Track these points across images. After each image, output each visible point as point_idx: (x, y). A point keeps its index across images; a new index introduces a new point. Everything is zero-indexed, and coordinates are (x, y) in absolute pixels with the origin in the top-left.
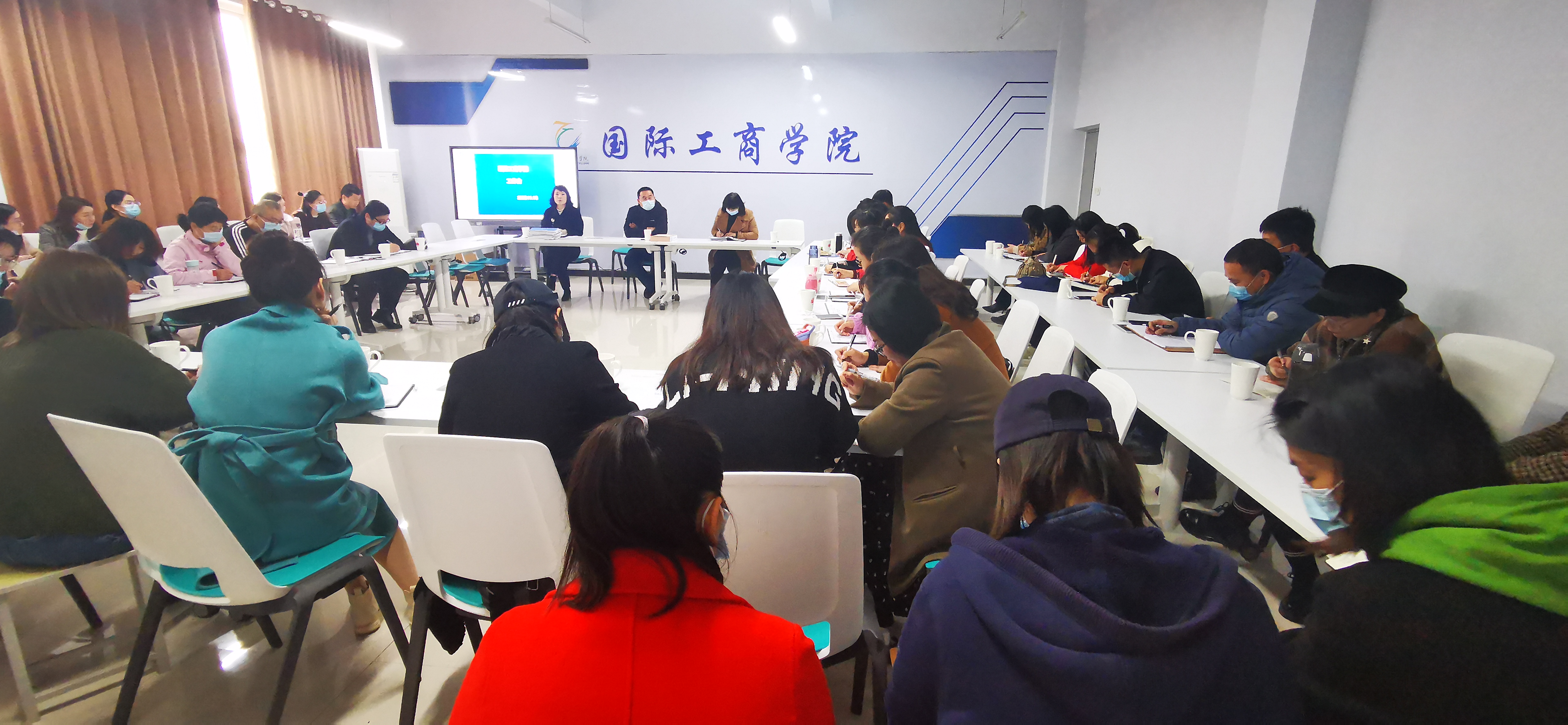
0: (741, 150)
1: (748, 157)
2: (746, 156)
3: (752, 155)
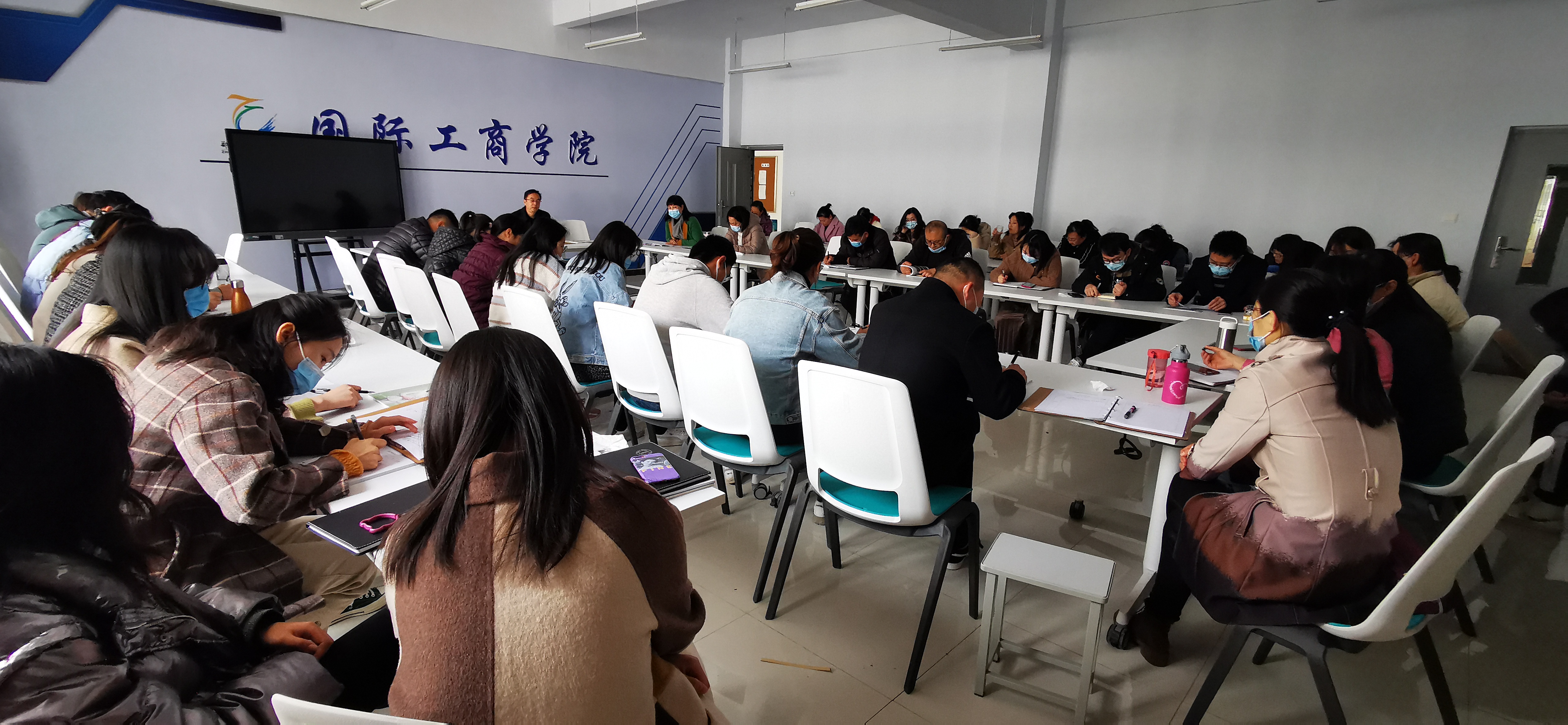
0: (488, 149)
1: (496, 157)
2: (494, 154)
3: (500, 154)
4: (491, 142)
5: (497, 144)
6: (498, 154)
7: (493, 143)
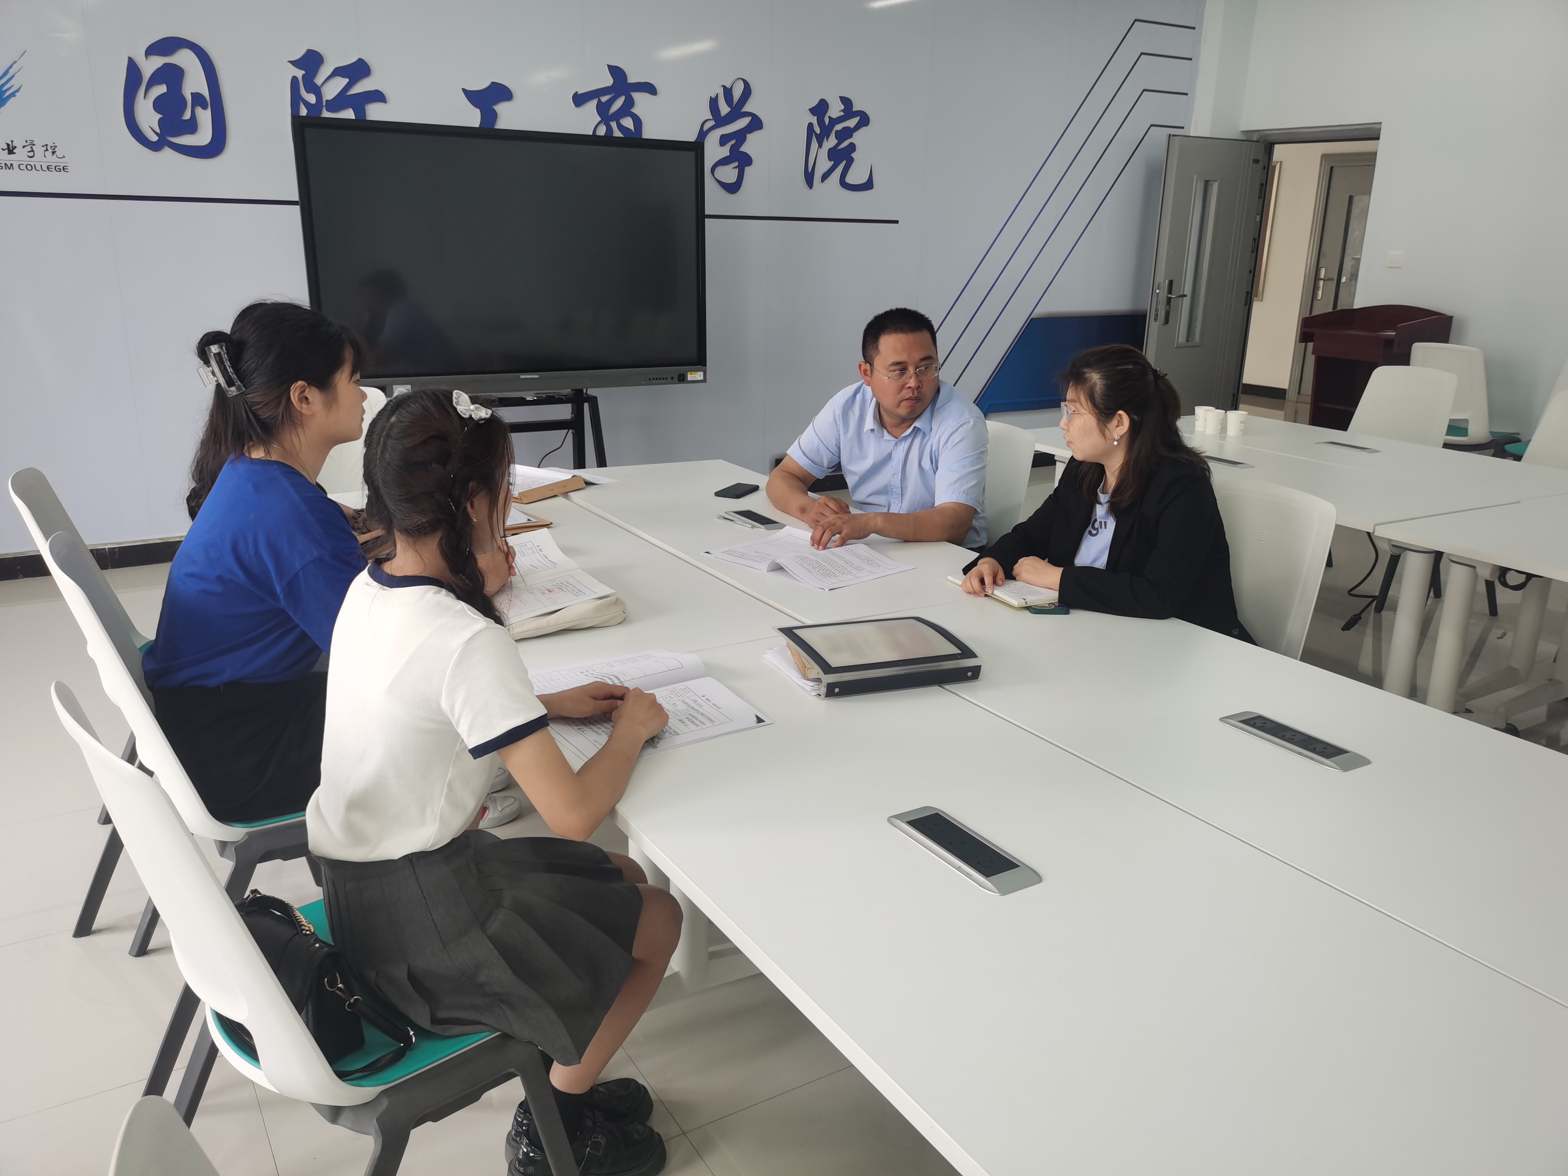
4: (603, 127)
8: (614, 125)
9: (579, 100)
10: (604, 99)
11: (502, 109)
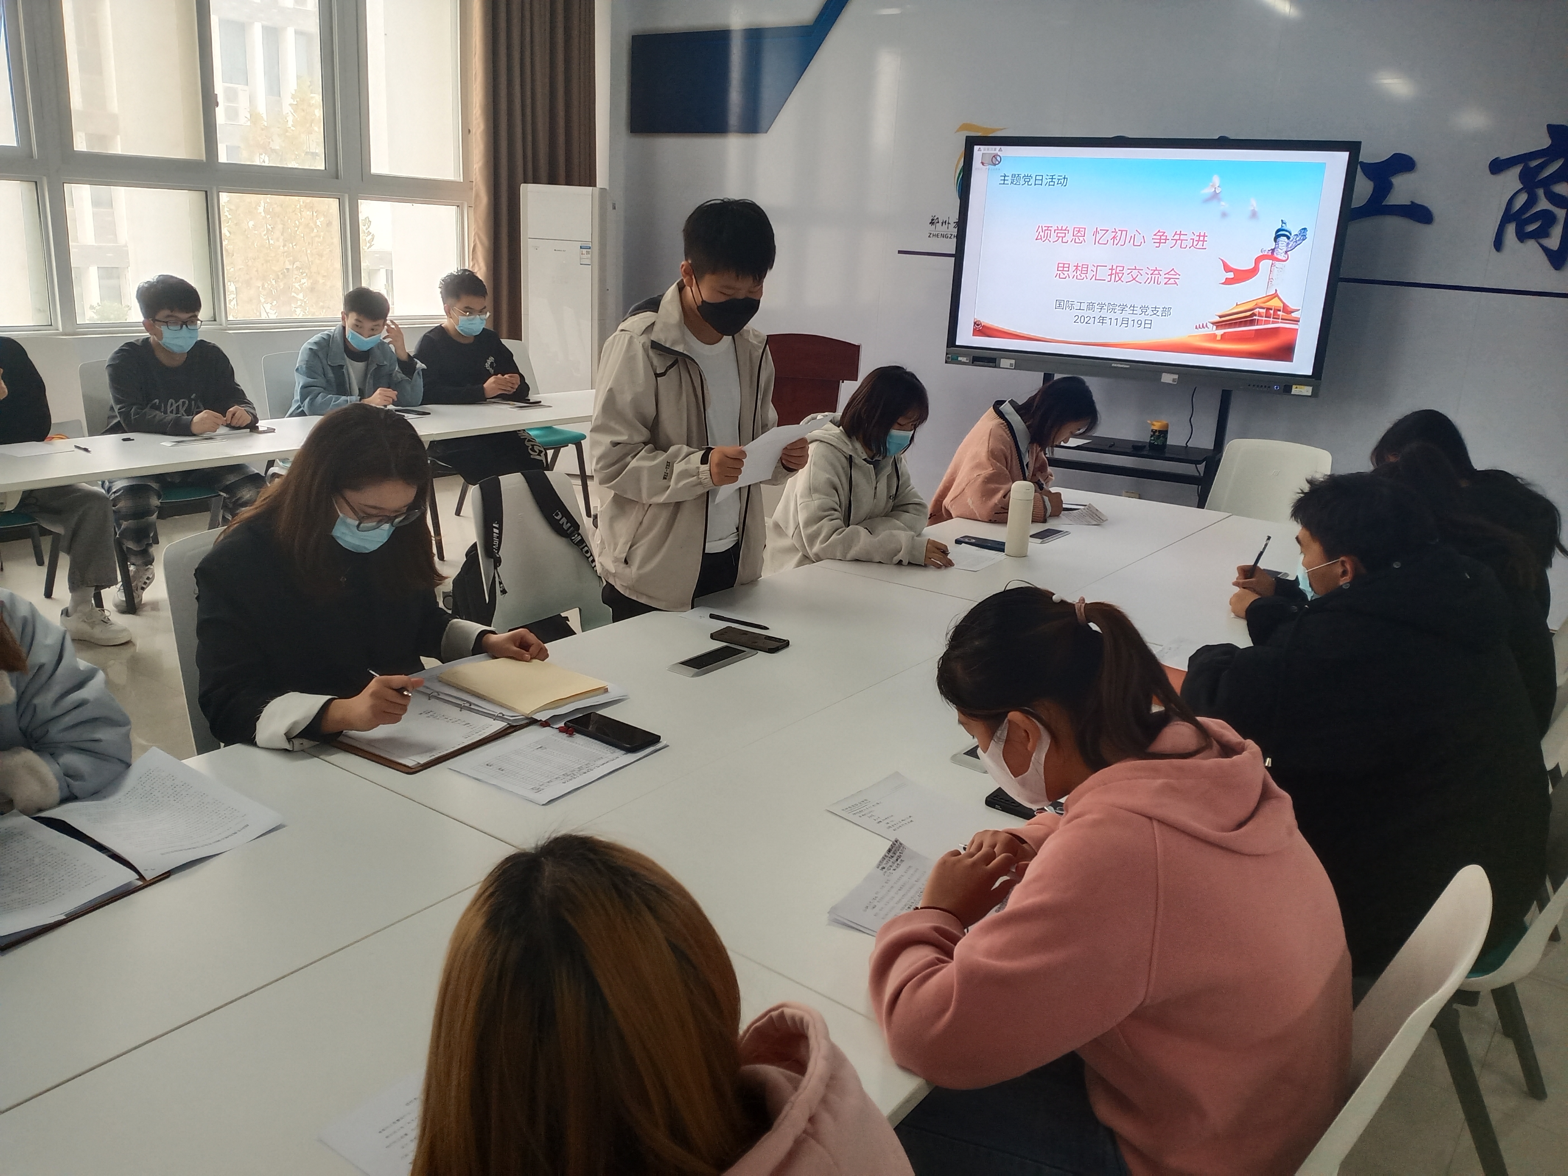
0: (1508, 217)
1: (1532, 244)
2: (1522, 237)
3: (1547, 235)
4: (1523, 198)
5: (1543, 204)
6: (1541, 234)
7: (1532, 201)
8: (1541, 192)
9: (1497, 166)
10: (1534, 164)
11: (1399, 181)
